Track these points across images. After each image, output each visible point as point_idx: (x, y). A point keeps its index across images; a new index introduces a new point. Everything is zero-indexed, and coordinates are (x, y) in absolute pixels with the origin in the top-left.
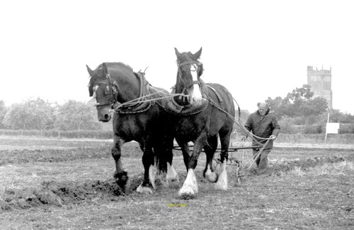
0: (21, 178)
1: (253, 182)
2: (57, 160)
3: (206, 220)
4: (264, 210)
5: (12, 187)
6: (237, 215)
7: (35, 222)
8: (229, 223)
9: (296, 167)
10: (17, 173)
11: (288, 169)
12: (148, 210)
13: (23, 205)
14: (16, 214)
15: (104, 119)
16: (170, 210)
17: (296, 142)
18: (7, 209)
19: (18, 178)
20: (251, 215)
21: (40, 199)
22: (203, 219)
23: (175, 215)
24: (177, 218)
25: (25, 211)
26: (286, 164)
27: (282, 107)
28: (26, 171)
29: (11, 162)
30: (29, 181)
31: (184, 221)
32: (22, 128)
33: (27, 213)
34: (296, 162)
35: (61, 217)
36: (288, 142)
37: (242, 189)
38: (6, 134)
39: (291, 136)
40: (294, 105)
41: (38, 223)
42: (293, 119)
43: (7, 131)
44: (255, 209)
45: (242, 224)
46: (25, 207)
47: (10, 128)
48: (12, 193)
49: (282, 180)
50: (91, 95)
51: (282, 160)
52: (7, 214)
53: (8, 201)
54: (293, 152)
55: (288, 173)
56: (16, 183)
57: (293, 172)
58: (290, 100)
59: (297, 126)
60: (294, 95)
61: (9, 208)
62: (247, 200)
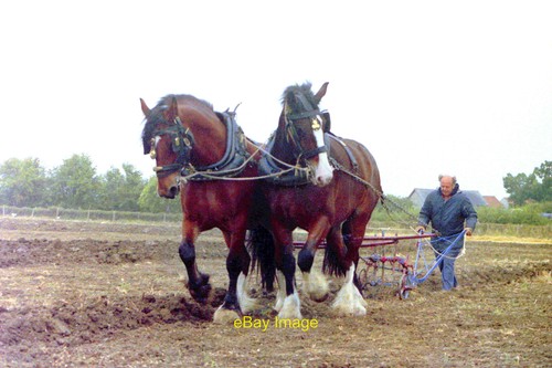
0: (163, 281)
1: (485, 292)
2: (213, 257)
3: (421, 344)
4: (501, 331)
5: (151, 292)
6: (463, 337)
7: (183, 342)
8: (453, 348)
9: (544, 272)
10: (158, 274)
11: (534, 275)
12: (341, 328)
13: (166, 318)
14: (157, 330)
15: (168, 193)
16: (371, 329)
17: (544, 237)
18: (145, 322)
19: (158, 280)
20: (482, 337)
21: (190, 311)
22: (416, 342)
23: (377, 336)
24: (381, 341)
25: (170, 326)
26: (531, 267)
27: (526, 187)
28: (170, 270)
29: (150, 258)
30: (175, 284)
31: (390, 345)
32: (165, 211)
33: (173, 329)
34: (544, 265)
35: (219, 336)
36: (533, 236)
37: (470, 301)
38: (143, 218)
39: (539, 229)
40: (542, 186)
41: (187, 342)
42: (541, 205)
43: (145, 214)
44: (489, 330)
45: (470, 350)
46: (170, 321)
47: (148, 210)
48: (152, 300)
49: (525, 289)
50: (147, 151)
51: (526, 262)
52: (145, 330)
53: (146, 311)
54: (540, 250)
55: (534, 279)
56: (157, 287)
57: (540, 278)
58: (537, 177)
59: (546, 214)
60: (542, 171)
61: (147, 321)
62: (478, 317)
